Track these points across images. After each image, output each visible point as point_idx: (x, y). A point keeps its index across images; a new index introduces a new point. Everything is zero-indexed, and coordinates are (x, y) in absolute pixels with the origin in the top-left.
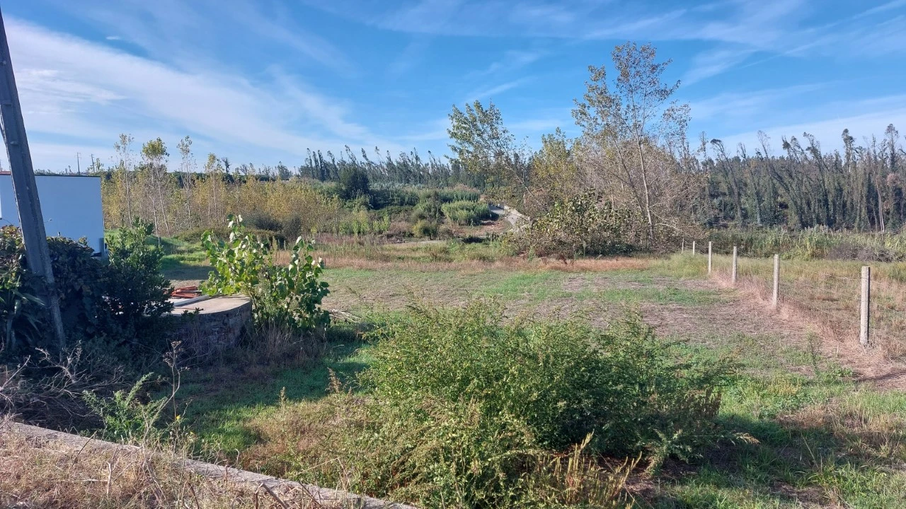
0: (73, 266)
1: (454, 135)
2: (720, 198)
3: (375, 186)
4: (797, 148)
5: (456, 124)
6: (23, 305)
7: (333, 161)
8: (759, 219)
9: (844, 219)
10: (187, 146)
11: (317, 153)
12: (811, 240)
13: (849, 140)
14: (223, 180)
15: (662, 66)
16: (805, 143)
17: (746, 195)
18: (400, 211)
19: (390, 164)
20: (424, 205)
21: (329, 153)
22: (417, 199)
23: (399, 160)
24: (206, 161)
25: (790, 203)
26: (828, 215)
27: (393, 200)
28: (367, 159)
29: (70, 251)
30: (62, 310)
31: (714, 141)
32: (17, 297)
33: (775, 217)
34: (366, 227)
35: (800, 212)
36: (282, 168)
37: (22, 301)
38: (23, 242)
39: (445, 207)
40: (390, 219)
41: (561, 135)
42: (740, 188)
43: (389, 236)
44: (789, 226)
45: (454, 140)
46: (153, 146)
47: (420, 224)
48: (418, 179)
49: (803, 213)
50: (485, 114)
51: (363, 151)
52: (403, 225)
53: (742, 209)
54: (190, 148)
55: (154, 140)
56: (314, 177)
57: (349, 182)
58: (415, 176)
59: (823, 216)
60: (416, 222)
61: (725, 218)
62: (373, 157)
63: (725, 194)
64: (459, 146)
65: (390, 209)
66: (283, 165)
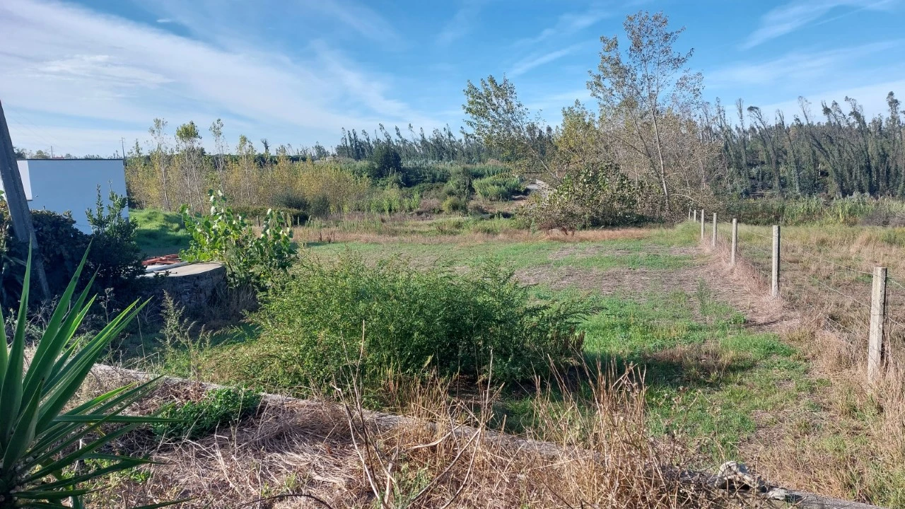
0: (56, 235)
1: (469, 110)
2: (758, 167)
3: (407, 164)
4: (837, 113)
5: (471, 99)
6: (11, 267)
7: (368, 139)
8: (798, 188)
9: (888, 185)
10: (218, 128)
11: (351, 132)
12: (843, 208)
13: (894, 103)
14: (255, 161)
15: (675, 34)
16: (846, 109)
17: (786, 163)
18: (432, 188)
19: (423, 141)
20: (455, 182)
21: (364, 132)
22: (449, 176)
23: (432, 137)
24: (238, 142)
25: (830, 170)
26: (870, 183)
27: (426, 177)
28: (401, 137)
29: (54, 222)
30: (47, 272)
31: (751, 109)
32: (6, 260)
33: (814, 185)
34: (396, 205)
35: (841, 179)
36: (319, 148)
37: (10, 263)
38: (10, 214)
39: (476, 183)
40: (421, 196)
41: (581, 107)
42: (778, 156)
43: (419, 213)
44: (828, 194)
45: (470, 115)
46: (186, 129)
47: (450, 200)
48: (451, 155)
49: (844, 180)
50: (498, 89)
51: (397, 129)
52: (434, 202)
53: (780, 178)
54: (222, 130)
55: (187, 123)
56: (349, 156)
57: (381, 160)
58: (448, 153)
59: (865, 183)
60: (445, 199)
61: (763, 188)
62: (406, 135)
63: (763, 163)
64: (475, 121)
65: (421, 186)
66: (320, 145)
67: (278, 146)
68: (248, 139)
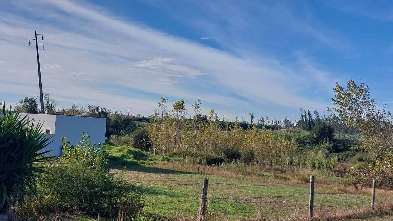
1: (337, 102)
3: (337, 135)
11: (307, 112)
21: (316, 112)
36: (287, 122)
46: (178, 104)
56: (303, 128)
57: (319, 132)
65: (347, 153)
66: (288, 119)
67: (260, 118)
68: (215, 112)
